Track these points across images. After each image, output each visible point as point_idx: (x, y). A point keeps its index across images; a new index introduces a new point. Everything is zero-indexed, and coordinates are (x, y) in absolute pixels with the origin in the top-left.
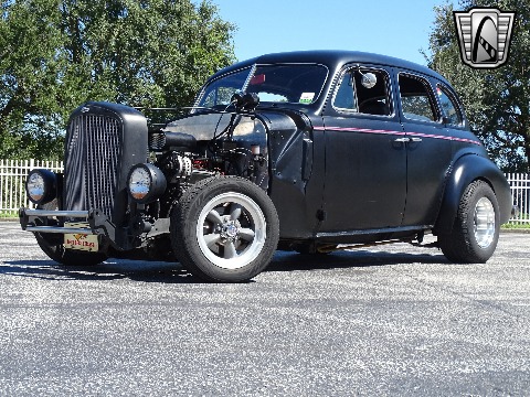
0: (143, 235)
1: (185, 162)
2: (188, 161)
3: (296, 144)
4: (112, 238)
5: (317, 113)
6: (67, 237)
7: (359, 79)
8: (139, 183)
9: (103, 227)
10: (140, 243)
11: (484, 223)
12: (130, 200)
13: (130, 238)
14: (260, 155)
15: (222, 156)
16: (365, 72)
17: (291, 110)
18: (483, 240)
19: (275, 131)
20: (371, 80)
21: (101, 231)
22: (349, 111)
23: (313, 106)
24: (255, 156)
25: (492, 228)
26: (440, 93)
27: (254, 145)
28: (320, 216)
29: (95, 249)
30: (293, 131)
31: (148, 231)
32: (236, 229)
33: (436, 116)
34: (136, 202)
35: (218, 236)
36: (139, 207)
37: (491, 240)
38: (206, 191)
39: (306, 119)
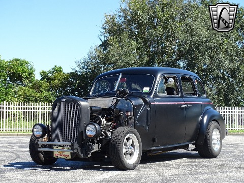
2: (104, 120)
3: (144, 110)
5: (152, 96)
6: (55, 153)
7: (166, 80)
9: (77, 149)
14: (130, 116)
16: (169, 78)
19: (136, 105)
20: (171, 81)
22: (165, 95)
23: (149, 94)
24: (128, 116)
27: (128, 112)
28: (154, 140)
30: (142, 105)
39: (147, 99)
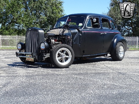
0: (44, 58)
1: (53, 41)
3: (78, 35)
4: (37, 59)
5: (83, 28)
6: (27, 58)
7: (92, 20)
8: (43, 46)
9: (35, 56)
10: (43, 59)
11: (121, 51)
12: (41, 50)
13: (41, 59)
14: (70, 38)
15: (61, 39)
16: (93, 18)
17: (77, 27)
18: (121, 55)
19: (73, 33)
20: (95, 20)
21: (35, 57)
22: (91, 27)
25: (123, 53)
26: (111, 22)
28: (84, 52)
29: (33, 61)
30: (77, 33)
31: (45, 57)
32: (65, 56)
33: (110, 27)
34: (42, 50)
35: (61, 58)
36: (43, 51)
37: (123, 55)
38: (58, 48)
39: (80, 30)
